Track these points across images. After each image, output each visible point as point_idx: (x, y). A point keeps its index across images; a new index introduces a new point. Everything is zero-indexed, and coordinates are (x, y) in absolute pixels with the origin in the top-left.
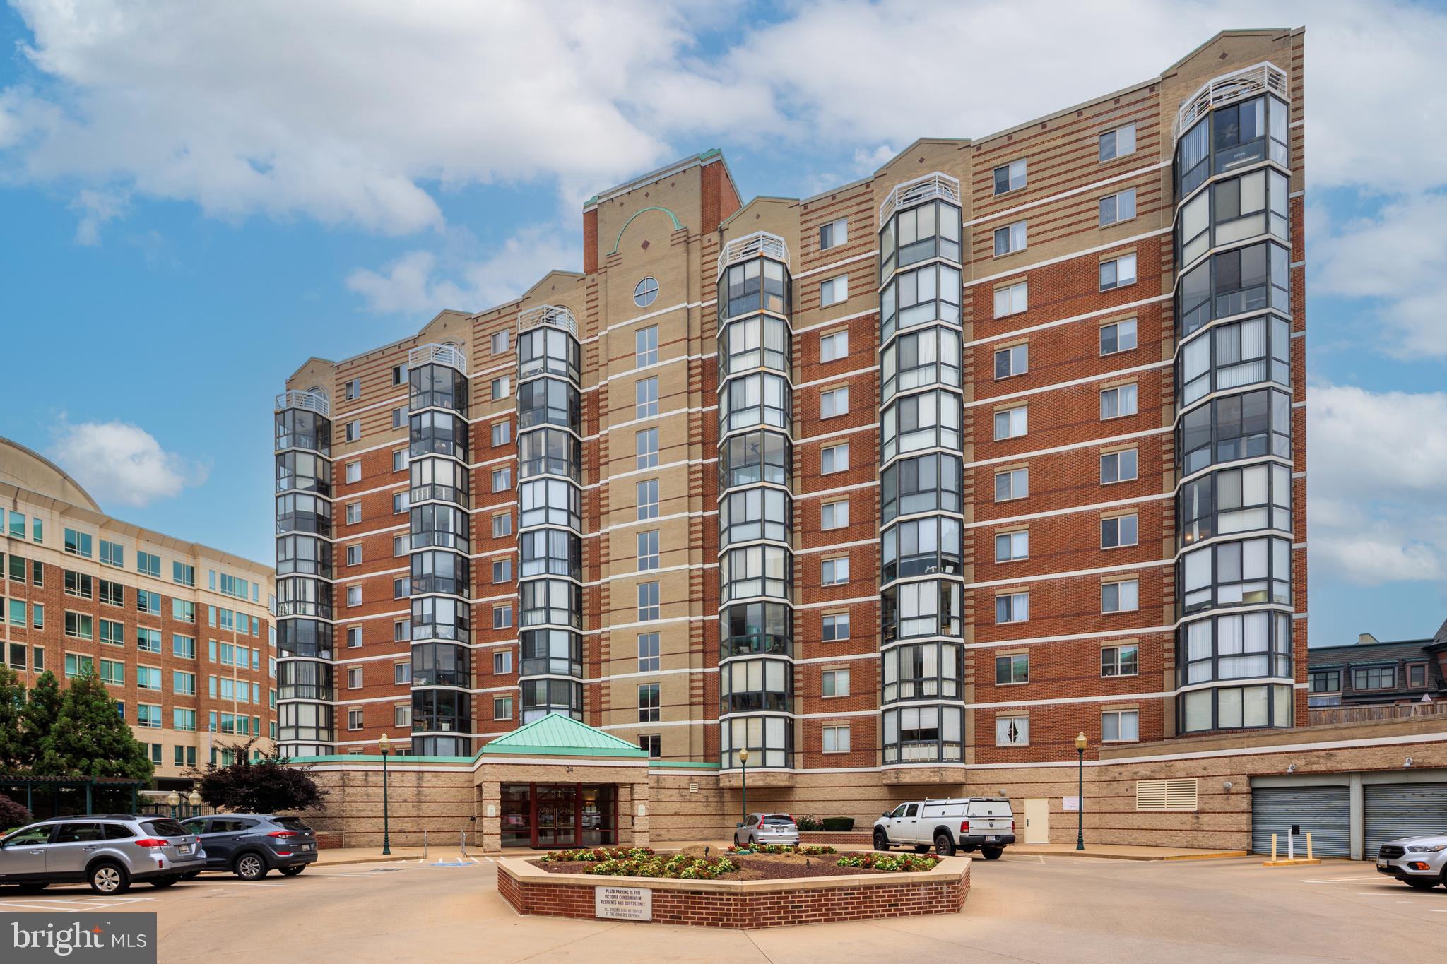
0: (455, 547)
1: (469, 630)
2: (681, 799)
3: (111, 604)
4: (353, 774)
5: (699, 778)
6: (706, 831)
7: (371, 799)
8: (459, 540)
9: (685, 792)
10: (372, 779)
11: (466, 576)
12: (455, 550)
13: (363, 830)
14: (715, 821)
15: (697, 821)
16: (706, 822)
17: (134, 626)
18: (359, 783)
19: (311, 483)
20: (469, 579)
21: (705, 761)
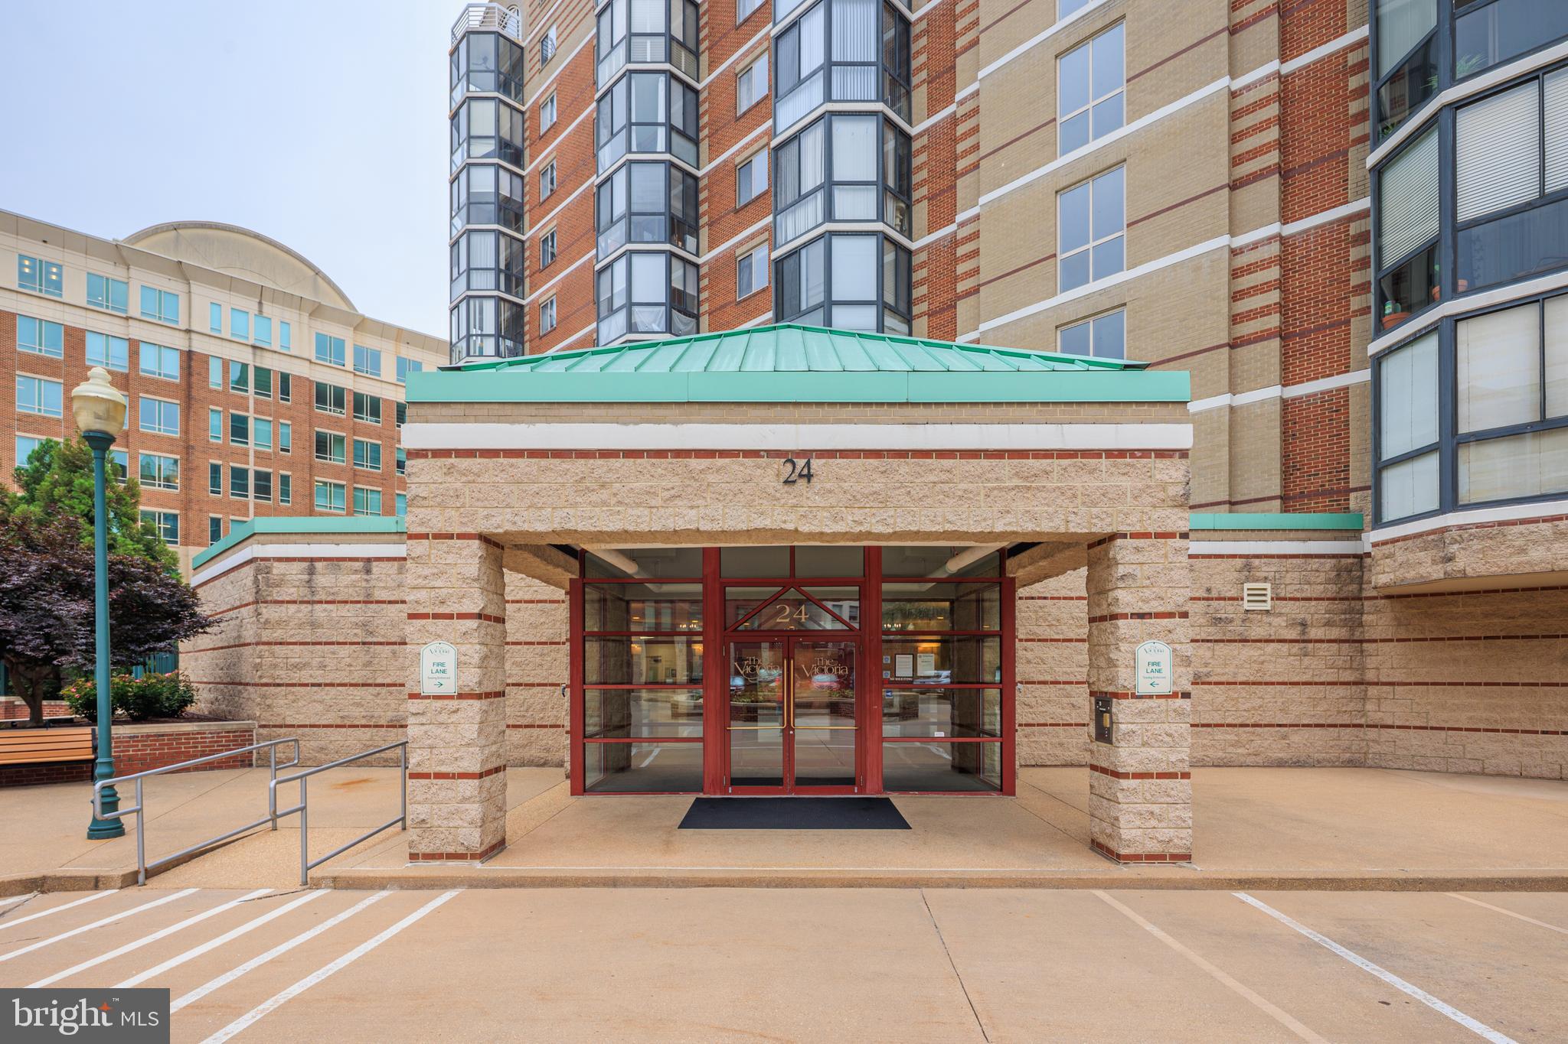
0: (669, 149)
1: (697, 317)
2: (1213, 632)
3: (368, 421)
4: (278, 568)
5: (1275, 566)
6: (1298, 737)
7: (323, 634)
8: (676, 138)
9: (1227, 609)
10: (324, 580)
11: (692, 213)
12: (667, 157)
13: (301, 719)
14: (1333, 703)
15: (1269, 704)
16: (1300, 705)
17: (392, 446)
18: (289, 592)
19: (490, 146)
20: (697, 218)
21: (1285, 510)
